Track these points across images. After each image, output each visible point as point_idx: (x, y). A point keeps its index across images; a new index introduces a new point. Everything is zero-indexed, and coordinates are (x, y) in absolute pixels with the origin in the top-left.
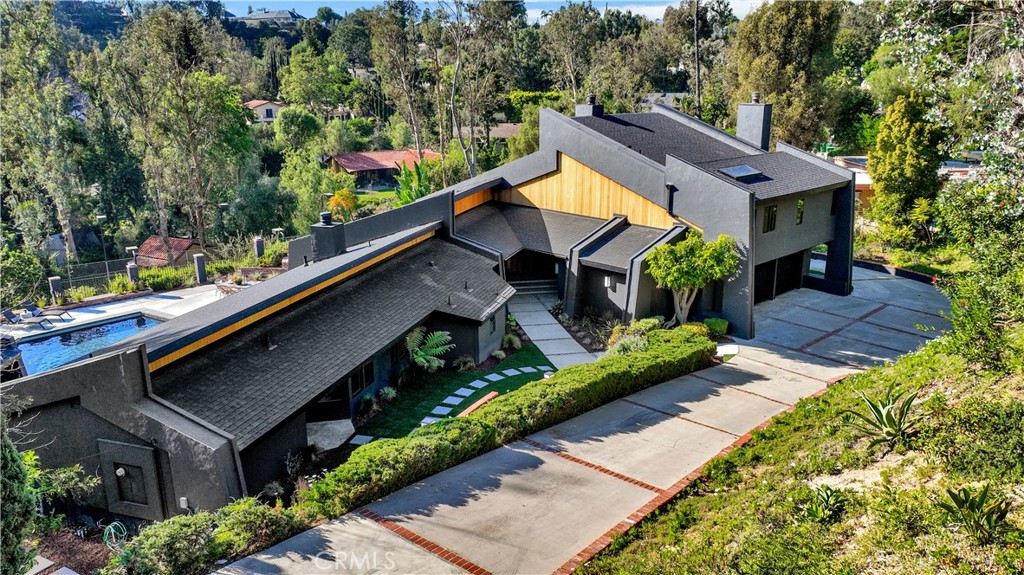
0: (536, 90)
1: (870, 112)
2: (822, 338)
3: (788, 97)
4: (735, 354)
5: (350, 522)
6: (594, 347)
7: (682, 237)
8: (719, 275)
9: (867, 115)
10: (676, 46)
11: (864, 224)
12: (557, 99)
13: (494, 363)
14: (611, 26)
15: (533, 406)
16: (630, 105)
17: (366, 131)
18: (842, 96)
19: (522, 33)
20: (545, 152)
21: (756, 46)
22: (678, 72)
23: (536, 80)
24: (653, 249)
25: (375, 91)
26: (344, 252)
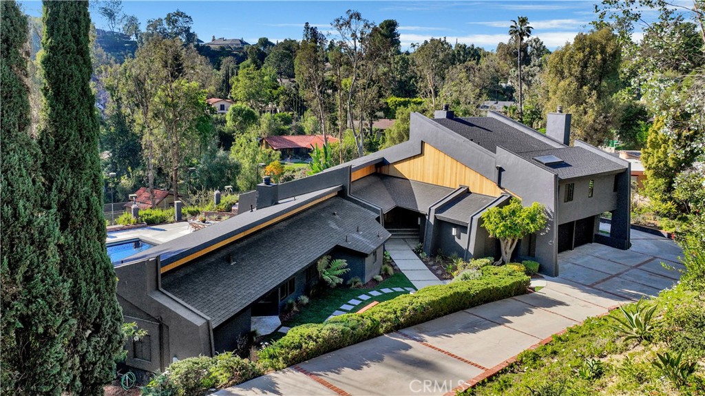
0: (406, 97)
1: (645, 120)
2: (607, 279)
3: (584, 109)
4: (543, 286)
5: (288, 373)
6: (444, 277)
7: (507, 203)
8: (533, 230)
9: (643, 122)
10: (505, 69)
11: (640, 199)
12: (420, 103)
13: (375, 284)
14: (459, 55)
15: (404, 310)
16: (472, 109)
17: (287, 121)
18: (625, 108)
19: (397, 58)
20: (414, 141)
21: (562, 73)
22: (507, 87)
23: (407, 90)
24: (486, 210)
25: (294, 94)
26: (277, 203)
